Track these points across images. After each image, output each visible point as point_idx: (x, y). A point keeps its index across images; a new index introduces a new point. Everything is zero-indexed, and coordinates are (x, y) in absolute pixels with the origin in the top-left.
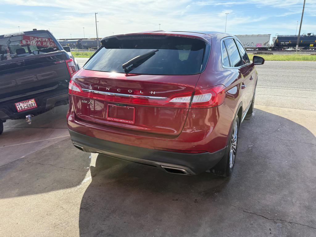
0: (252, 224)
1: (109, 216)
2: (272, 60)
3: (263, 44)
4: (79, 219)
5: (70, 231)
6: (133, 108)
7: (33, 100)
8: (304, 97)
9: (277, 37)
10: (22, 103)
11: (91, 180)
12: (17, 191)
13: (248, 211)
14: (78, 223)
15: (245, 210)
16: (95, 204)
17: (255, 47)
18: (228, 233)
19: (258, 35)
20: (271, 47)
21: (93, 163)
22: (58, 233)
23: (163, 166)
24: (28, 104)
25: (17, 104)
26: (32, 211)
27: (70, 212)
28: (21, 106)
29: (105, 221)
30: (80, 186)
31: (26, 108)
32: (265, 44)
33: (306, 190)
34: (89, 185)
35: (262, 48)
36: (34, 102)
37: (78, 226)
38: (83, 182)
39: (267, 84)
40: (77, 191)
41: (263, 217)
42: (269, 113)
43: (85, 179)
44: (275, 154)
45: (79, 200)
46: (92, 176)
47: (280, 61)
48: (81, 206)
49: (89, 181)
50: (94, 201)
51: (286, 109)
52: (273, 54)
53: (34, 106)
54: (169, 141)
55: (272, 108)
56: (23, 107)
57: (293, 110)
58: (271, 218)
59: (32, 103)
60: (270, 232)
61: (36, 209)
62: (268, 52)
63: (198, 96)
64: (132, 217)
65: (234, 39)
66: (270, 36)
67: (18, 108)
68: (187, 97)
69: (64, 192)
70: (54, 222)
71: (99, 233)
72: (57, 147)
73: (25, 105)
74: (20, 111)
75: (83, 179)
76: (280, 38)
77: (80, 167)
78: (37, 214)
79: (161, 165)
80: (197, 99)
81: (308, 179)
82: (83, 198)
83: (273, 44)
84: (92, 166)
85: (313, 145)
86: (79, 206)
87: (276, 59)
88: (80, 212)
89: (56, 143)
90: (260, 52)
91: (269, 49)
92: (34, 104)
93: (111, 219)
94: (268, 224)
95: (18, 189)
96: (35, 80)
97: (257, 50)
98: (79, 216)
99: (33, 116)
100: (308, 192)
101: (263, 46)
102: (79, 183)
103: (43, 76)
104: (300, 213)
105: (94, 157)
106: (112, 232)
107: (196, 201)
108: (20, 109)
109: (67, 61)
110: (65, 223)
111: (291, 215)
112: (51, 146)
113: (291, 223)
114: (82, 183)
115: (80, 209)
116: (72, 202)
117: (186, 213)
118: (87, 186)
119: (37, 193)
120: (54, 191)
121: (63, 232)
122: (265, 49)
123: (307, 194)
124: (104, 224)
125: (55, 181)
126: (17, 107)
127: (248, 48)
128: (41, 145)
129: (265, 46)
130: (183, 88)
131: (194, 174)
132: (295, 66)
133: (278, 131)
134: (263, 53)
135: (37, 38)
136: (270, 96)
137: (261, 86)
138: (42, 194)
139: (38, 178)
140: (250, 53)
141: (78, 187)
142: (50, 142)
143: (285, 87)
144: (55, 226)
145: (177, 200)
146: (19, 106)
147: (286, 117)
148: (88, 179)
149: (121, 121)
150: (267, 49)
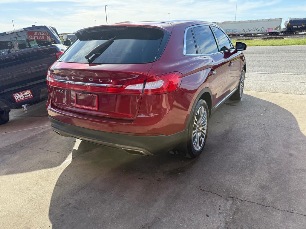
0: (205, 201)
1: (78, 192)
2: (281, 45)
3: (274, 29)
4: (53, 194)
5: (43, 203)
6: (96, 95)
7: (29, 91)
8: (301, 81)
9: (289, 21)
10: (19, 94)
11: (71, 161)
12: (6, 170)
13: (205, 190)
14: (51, 197)
15: (202, 189)
16: (69, 181)
17: (266, 32)
18: (180, 209)
19: (269, 19)
20: (283, 31)
21: (76, 147)
22: (32, 205)
23: (123, 148)
24: (25, 95)
25: (15, 95)
26: (15, 187)
27: (46, 188)
28: (18, 97)
29: (74, 196)
30: (61, 166)
31: (23, 98)
32: (276, 29)
33: (268, 171)
34: (68, 166)
35: (273, 33)
36: (30, 93)
37: (50, 200)
38: (64, 163)
39: (266, 70)
40: (56, 170)
41: (217, 194)
42: (258, 99)
43: (65, 161)
44: (250, 138)
45: (56, 179)
46: (72, 158)
47: (289, 46)
48: (56, 183)
49: (69, 162)
50: (69, 179)
51: (277, 95)
52: (283, 38)
53: (30, 96)
54: (126, 125)
55: (263, 93)
56: (20, 98)
57: (284, 95)
58: (224, 195)
59: (28, 93)
60: (219, 208)
61: (18, 185)
62: (279, 37)
63: (151, 83)
64: (98, 193)
65: (209, 26)
66: (281, 20)
67: (16, 99)
68: (140, 85)
69: (45, 171)
70: (31, 196)
71: (66, 206)
72: (48, 133)
73: (22, 96)
74: (18, 101)
75: (64, 161)
76: (292, 22)
77: (64, 150)
78: (18, 189)
79: (121, 147)
80: (150, 86)
81: (273, 161)
82: (60, 176)
83: (285, 28)
84: (74, 150)
85: (292, 128)
86: (55, 184)
87: (285, 44)
88: (55, 189)
89: (48, 129)
90: (271, 37)
91: (280, 34)
92: (29, 95)
93: (80, 194)
94: (219, 201)
95: (7, 169)
96: (30, 72)
97: (268, 34)
98: (53, 191)
99: (29, 105)
100: (269, 173)
101: (274, 31)
102: (60, 163)
103: (36, 69)
104: (254, 192)
105: (78, 142)
106: (78, 205)
107: (159, 180)
108: (18, 99)
109: (57, 54)
110: (40, 197)
111: (245, 193)
112: (43, 132)
113: (242, 200)
114: (62, 164)
115: (55, 186)
116: (50, 180)
117: (147, 190)
118: (66, 167)
119: (22, 172)
120: (36, 170)
121: (36, 204)
122: (276, 34)
123: (268, 175)
124: (72, 199)
125: (40, 162)
126: (15, 97)
127: (258, 33)
128: (36, 131)
129: (276, 31)
130: (137, 76)
131: (152, 155)
132: (303, 50)
133: (261, 116)
134: (273, 38)
135: (40, 33)
136: (265, 82)
137: (259, 71)
138: (27, 173)
139: (26, 160)
140: (260, 38)
141: (58, 167)
142: (44, 128)
143: (284, 72)
144: (31, 200)
145: (142, 178)
146: (17, 97)
147: (273, 102)
148: (69, 160)
149: (87, 107)
150: (279, 34)
